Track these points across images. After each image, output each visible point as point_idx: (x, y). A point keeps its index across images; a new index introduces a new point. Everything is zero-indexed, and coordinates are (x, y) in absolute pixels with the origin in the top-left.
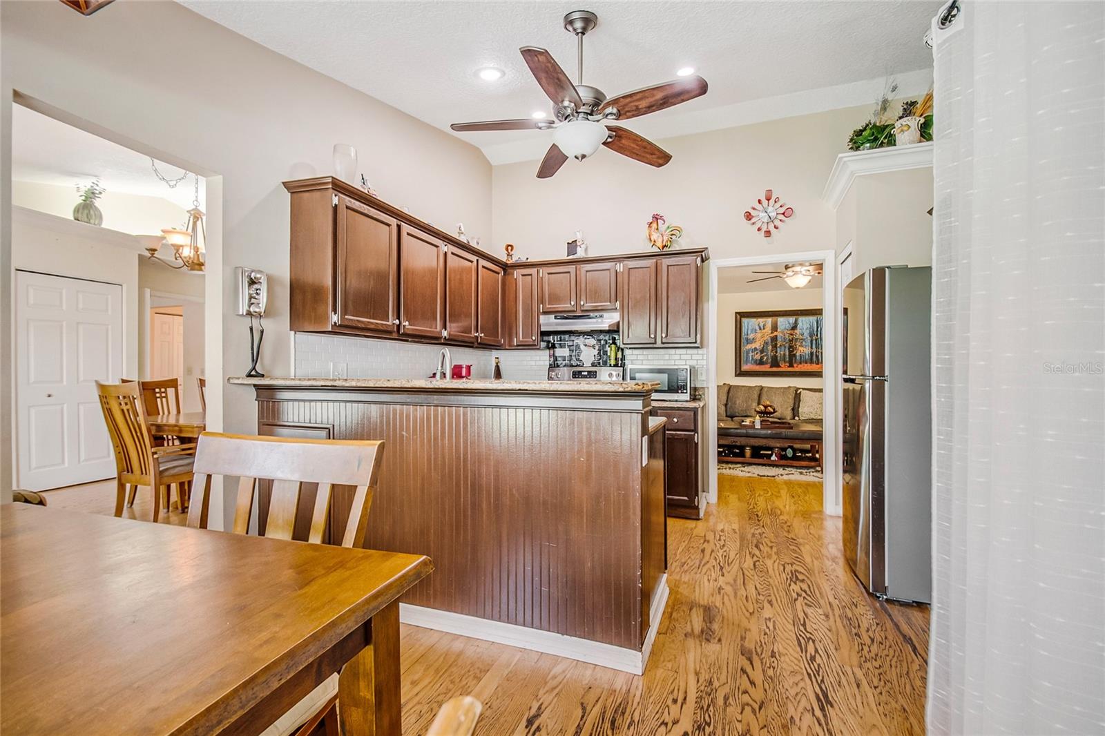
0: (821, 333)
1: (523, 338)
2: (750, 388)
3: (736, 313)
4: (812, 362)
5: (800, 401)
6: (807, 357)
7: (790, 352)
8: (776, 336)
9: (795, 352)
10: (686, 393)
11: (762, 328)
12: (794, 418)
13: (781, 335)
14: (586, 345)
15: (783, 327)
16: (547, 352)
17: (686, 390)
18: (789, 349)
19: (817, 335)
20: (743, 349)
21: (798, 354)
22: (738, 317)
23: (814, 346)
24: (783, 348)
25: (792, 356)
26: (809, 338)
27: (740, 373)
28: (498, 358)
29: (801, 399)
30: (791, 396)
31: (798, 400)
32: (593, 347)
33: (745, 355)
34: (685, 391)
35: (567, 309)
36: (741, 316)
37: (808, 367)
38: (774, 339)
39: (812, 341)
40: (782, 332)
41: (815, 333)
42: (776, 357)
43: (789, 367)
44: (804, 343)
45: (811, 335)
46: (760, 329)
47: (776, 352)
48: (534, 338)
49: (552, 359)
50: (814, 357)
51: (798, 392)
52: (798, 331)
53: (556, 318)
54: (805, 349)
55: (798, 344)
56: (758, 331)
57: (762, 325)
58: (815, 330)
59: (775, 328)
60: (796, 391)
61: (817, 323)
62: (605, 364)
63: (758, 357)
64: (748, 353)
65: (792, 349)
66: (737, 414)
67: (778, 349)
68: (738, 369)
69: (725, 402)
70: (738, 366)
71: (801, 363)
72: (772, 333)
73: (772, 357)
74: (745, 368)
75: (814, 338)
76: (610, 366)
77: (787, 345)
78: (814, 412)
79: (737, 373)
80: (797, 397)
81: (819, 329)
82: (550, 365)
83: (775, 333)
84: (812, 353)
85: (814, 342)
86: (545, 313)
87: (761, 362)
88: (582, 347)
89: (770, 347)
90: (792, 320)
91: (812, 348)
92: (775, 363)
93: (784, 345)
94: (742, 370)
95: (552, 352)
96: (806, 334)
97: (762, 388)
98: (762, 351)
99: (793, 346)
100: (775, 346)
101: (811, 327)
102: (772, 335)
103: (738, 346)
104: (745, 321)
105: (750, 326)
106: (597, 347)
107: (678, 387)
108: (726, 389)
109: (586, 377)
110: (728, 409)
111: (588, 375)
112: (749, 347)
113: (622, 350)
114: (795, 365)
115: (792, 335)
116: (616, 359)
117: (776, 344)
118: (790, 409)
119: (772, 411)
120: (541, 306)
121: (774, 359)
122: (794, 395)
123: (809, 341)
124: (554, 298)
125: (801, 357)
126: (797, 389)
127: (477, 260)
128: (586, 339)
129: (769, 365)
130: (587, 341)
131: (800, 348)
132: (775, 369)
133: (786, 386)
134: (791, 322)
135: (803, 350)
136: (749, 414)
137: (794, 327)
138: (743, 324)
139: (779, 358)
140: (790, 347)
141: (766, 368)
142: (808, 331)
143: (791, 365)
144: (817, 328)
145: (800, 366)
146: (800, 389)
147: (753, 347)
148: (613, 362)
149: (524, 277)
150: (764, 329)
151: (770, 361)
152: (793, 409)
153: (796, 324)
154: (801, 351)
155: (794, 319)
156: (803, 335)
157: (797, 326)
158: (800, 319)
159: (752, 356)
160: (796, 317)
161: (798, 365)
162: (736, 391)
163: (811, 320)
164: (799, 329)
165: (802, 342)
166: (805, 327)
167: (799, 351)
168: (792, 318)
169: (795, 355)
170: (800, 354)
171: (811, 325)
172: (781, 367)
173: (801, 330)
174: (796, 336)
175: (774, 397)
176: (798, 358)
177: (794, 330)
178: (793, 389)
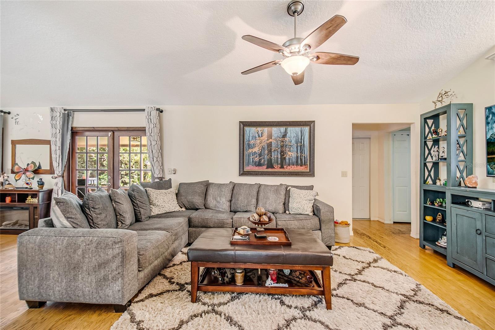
0: (304, 141)
2: (251, 185)
3: (240, 121)
4: (297, 165)
5: (289, 197)
6: (294, 160)
7: (282, 156)
8: (271, 142)
9: (285, 156)
11: (260, 135)
12: (285, 212)
13: (274, 141)
15: (276, 135)
18: (281, 153)
19: (301, 143)
20: (246, 153)
21: (287, 158)
22: (242, 126)
23: (299, 152)
24: (276, 152)
25: (283, 159)
26: (295, 145)
27: (243, 173)
29: (291, 195)
30: (283, 192)
31: (288, 196)
33: (247, 157)
36: (244, 124)
37: (295, 168)
38: (270, 145)
39: (297, 147)
40: (275, 139)
41: (300, 140)
42: (271, 160)
43: (280, 168)
44: (292, 149)
45: (297, 143)
46: (259, 137)
47: (271, 156)
50: (299, 159)
51: (288, 189)
52: (287, 139)
54: (292, 154)
55: (288, 149)
56: (258, 138)
57: (260, 133)
58: (300, 137)
59: (270, 136)
60: (286, 188)
61: (301, 132)
63: (257, 159)
64: (249, 156)
65: (283, 153)
66: (239, 210)
67: (273, 153)
68: (241, 170)
69: (230, 198)
70: (242, 167)
71: (289, 165)
72: (268, 140)
73: (268, 160)
74: (247, 169)
75: (299, 145)
77: (279, 150)
78: (302, 208)
79: (241, 172)
80: (288, 193)
81: (303, 137)
83: (270, 140)
84: (297, 157)
85: (299, 148)
87: (259, 164)
89: (266, 152)
90: (283, 129)
91: (297, 153)
92: (270, 165)
93: (277, 150)
94: (245, 170)
96: (293, 142)
97: (260, 186)
98: (260, 155)
99: (284, 151)
100: (270, 151)
101: (297, 136)
102: (268, 142)
103: (242, 150)
104: (247, 129)
105: (251, 135)
108: (231, 186)
110: (232, 205)
112: (250, 150)
114: (285, 167)
115: (283, 142)
117: (271, 149)
118: (282, 204)
121: (270, 161)
122: (285, 192)
123: (295, 147)
125: (289, 160)
126: (287, 186)
129: (265, 167)
131: (289, 153)
132: (270, 170)
133: (279, 184)
134: (282, 131)
135: (291, 155)
136: (249, 209)
137: (284, 136)
138: (245, 132)
139: (273, 161)
140: (282, 152)
141: (264, 169)
142: (295, 139)
143: (282, 167)
145: (289, 167)
146: (289, 186)
147: (254, 151)
150: (262, 136)
151: (266, 163)
152: (284, 204)
153: (286, 133)
154: (289, 155)
155: (284, 128)
156: (291, 142)
157: (286, 135)
158: (290, 129)
159: (253, 158)
160: (286, 127)
161: (287, 167)
162: (239, 189)
163: (297, 130)
164: (288, 137)
165: (290, 148)
166: (292, 136)
167: (288, 155)
168: (283, 128)
169: (285, 158)
170: (289, 158)
171: (297, 134)
172: (275, 168)
173: (290, 138)
174: (286, 143)
175: (269, 194)
176: (287, 161)
177: (284, 138)
178: (284, 187)
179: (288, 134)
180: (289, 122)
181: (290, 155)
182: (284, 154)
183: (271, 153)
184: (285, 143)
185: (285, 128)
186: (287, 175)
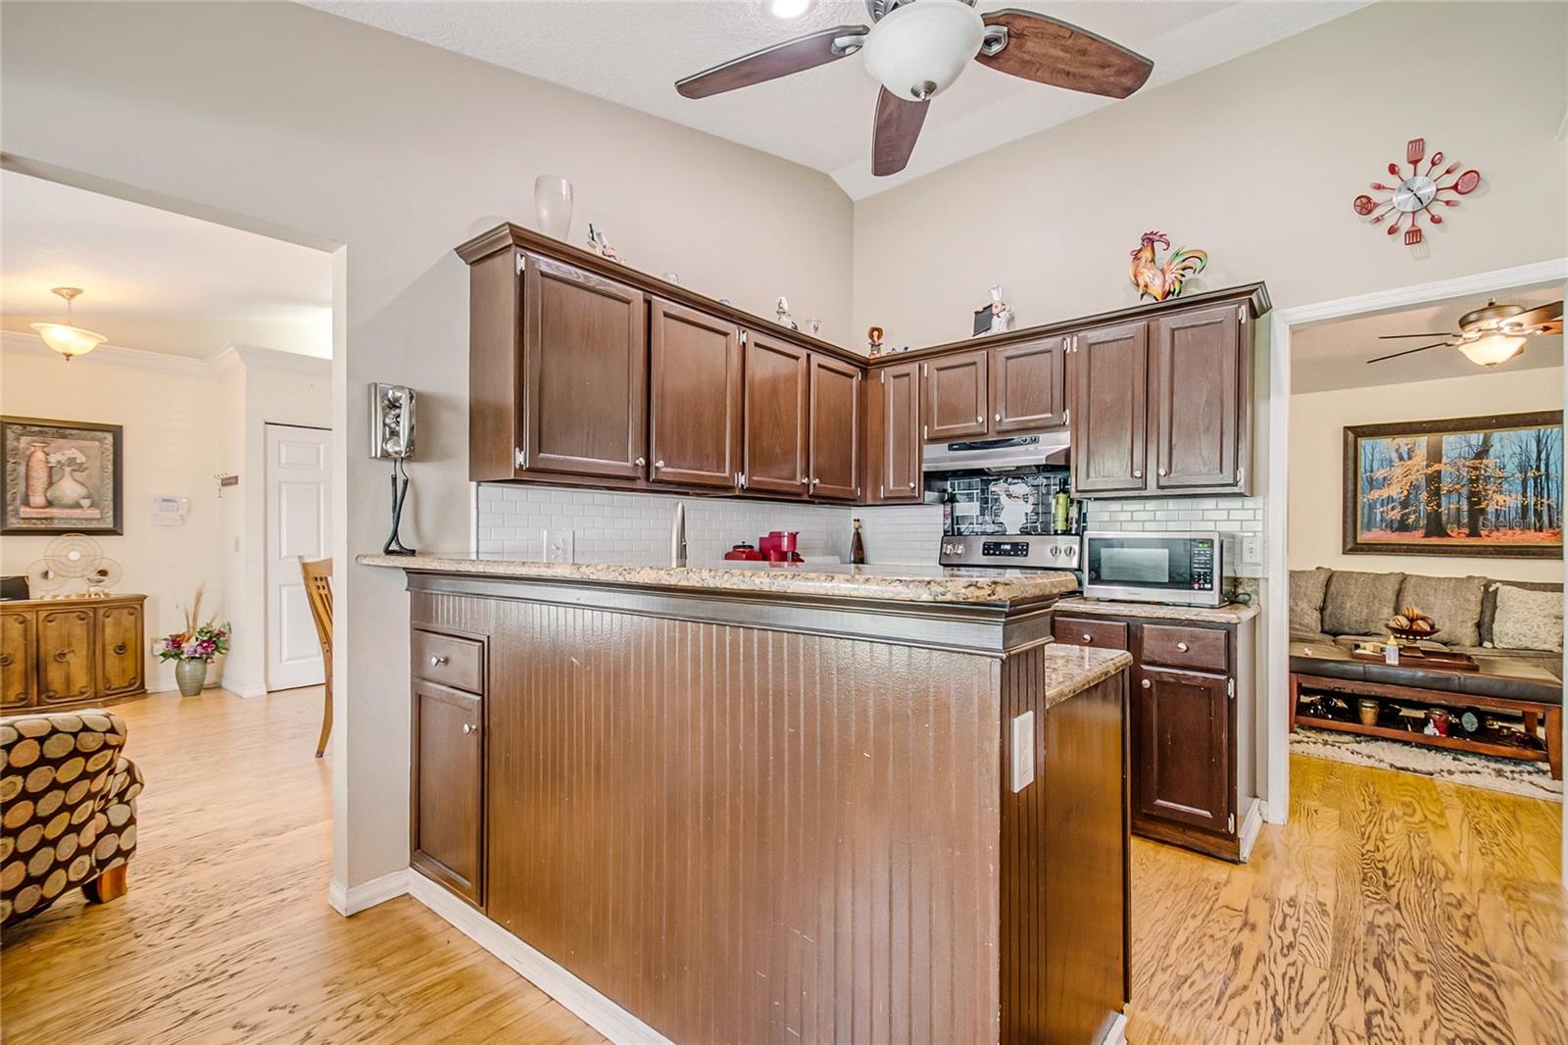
0: (1546, 465)
1: (894, 486)
2: (1378, 576)
3: (1345, 427)
4: (1524, 527)
5: (1495, 608)
6: (1514, 515)
7: (1472, 504)
8: (1439, 472)
9: (1483, 505)
10: (1211, 589)
11: (1405, 456)
12: (1481, 646)
13: (1450, 469)
14: (1010, 496)
15: (1454, 454)
16: (940, 509)
17: (1211, 582)
18: (1469, 499)
19: (1538, 468)
20: (1363, 499)
21: (1491, 509)
22: (1351, 436)
23: (1530, 492)
24: (1455, 497)
25: (1476, 512)
26: (1518, 475)
27: (1353, 547)
28: (858, 520)
29: (1498, 604)
30: (1475, 596)
31: (1490, 605)
32: (1025, 498)
33: (1366, 511)
34: (1208, 586)
35: (971, 431)
36: (1357, 433)
37: (1516, 537)
38: (1434, 479)
39: (1524, 481)
40: (1453, 464)
41: (1534, 463)
42: (1438, 515)
43: (1468, 536)
44: (1506, 486)
45: (1523, 469)
46: (1401, 458)
47: (1439, 505)
48: (912, 485)
49: (949, 521)
50: (1531, 513)
51: (1491, 589)
52: (1490, 461)
53: (950, 448)
54: (1508, 499)
55: (1491, 487)
56: (1397, 462)
57: (1404, 450)
58: (1534, 456)
59: (1435, 456)
60: (1486, 587)
61: (1539, 442)
62: (1046, 532)
63: (1396, 515)
64: (1372, 506)
65: (1475, 499)
66: (1347, 629)
67: (1443, 498)
68: (1350, 539)
69: (1319, 603)
70: (1350, 533)
71: (1497, 529)
72: (1427, 466)
73: (1429, 515)
74: (1363, 537)
75: (1530, 474)
76: (1056, 533)
77: (1465, 491)
78: (1529, 635)
79: (1349, 546)
80: (1489, 599)
81: (1543, 456)
82: (945, 532)
83: (1436, 467)
84: (1525, 508)
85: (1531, 483)
86: (932, 440)
87: (1403, 526)
88: (1003, 499)
89: (1424, 496)
90: (1476, 438)
91: (1524, 496)
92: (1436, 527)
93: (1457, 490)
94: (1359, 541)
95: (948, 508)
96: (1511, 467)
97: (1404, 579)
98: (1405, 504)
99: (1479, 493)
100: (1435, 494)
101: (1524, 451)
102: (1429, 471)
103: (1350, 494)
104: (1367, 444)
105: (1377, 456)
106: (1031, 500)
107: (1191, 575)
108: (1323, 577)
109: (1009, 555)
110: (1327, 618)
111: (1011, 550)
112: (1375, 494)
113: (1080, 503)
114: (1484, 533)
115: (1476, 468)
116: (1067, 520)
117: (1438, 489)
118: (1471, 624)
119: (1428, 629)
120: (926, 427)
121: (1435, 518)
122: (1480, 596)
123: (1519, 482)
124: (949, 413)
125: (1497, 517)
126: (1489, 582)
127: (809, 356)
128: (1010, 484)
129: (1421, 532)
130: (1012, 488)
131: (1497, 497)
132: (1435, 541)
133: (1464, 576)
134: (1474, 442)
135: (1505, 500)
136: (1373, 630)
137: (1482, 453)
138: (1361, 451)
139: (1444, 518)
140: (1472, 494)
141: (1417, 538)
142: (1516, 461)
143: (1474, 533)
144: (1539, 453)
145: (1495, 534)
146: (1495, 582)
147: (1385, 496)
148: (1060, 526)
149: (897, 380)
150: (1410, 458)
151: (1423, 522)
152: (1479, 625)
153: (1487, 446)
154: (1497, 502)
155: (1482, 436)
156: (1504, 468)
157: (1487, 451)
158: (1497, 436)
159: (1382, 513)
160: (1487, 431)
161: (1491, 531)
162: (1346, 583)
163: (1522, 435)
164: (1492, 458)
165: (1501, 484)
166: (1508, 452)
167: (1494, 503)
168: (1476, 435)
169: (1483, 511)
170: (1497, 510)
171: (1524, 447)
172: (1450, 536)
173: (1499, 458)
174: (1486, 471)
175: (1432, 598)
176: (1491, 517)
177: (1481, 459)
178: (1479, 583)
179: (1492, 450)
180: (1497, 417)
181: (1501, 502)
182: (1480, 499)
183: (1440, 499)
184: (1483, 472)
185: (1485, 434)
186: (1491, 554)
